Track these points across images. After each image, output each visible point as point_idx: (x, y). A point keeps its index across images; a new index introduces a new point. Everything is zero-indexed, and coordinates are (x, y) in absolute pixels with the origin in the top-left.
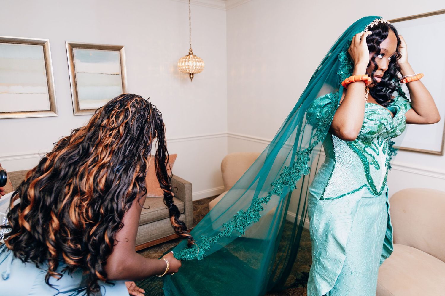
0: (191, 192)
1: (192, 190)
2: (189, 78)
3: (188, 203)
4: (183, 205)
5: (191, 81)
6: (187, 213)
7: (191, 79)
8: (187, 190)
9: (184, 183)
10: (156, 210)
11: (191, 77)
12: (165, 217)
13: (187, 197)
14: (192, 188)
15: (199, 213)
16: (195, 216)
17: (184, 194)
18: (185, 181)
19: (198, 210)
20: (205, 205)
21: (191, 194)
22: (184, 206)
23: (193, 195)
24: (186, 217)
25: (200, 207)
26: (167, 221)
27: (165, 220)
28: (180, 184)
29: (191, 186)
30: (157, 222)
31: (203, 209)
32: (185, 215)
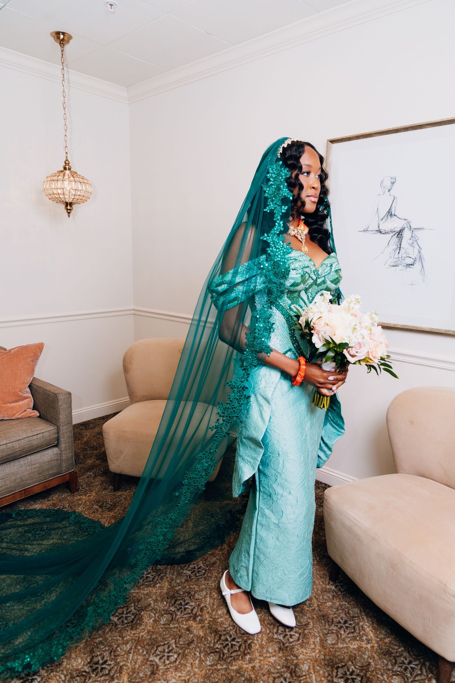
0: (71, 407)
1: (71, 404)
2: (65, 211)
3: (64, 428)
4: (55, 431)
5: (69, 216)
6: (63, 446)
7: (69, 213)
8: (62, 406)
9: (56, 392)
10: (4, 443)
11: (68, 210)
12: (21, 455)
13: (62, 417)
14: (71, 401)
15: (86, 443)
16: (79, 449)
17: (57, 413)
18: (60, 389)
19: (85, 439)
20: (97, 430)
21: (71, 412)
22: (58, 433)
23: (73, 414)
24: (61, 452)
25: (88, 434)
26: (26, 461)
27: (21, 460)
28: (49, 395)
29: (71, 397)
30: (5, 464)
31: (94, 436)
32: (60, 450)
